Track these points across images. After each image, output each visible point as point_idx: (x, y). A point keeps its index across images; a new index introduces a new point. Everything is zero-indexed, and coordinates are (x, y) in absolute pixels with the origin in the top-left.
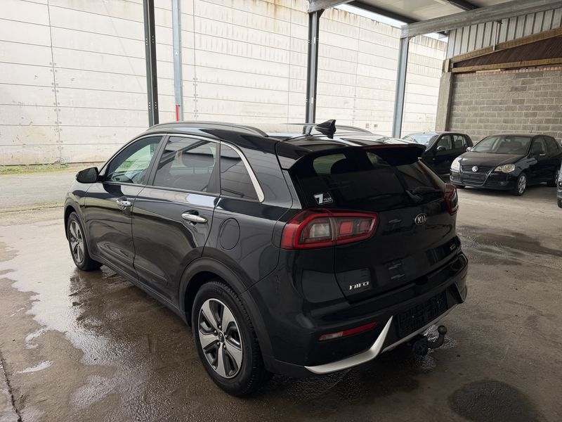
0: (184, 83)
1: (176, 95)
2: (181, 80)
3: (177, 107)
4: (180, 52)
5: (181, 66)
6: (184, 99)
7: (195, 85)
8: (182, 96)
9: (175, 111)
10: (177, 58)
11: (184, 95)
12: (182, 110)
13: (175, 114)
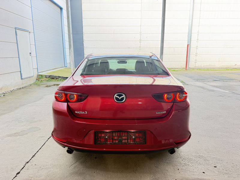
0: (192, 35)
1: (188, 40)
2: (191, 33)
3: (188, 45)
4: (192, 21)
5: (192, 27)
6: (192, 41)
7: (198, 35)
8: (191, 40)
9: (187, 47)
10: (191, 24)
11: (192, 39)
12: (190, 46)
13: (186, 48)
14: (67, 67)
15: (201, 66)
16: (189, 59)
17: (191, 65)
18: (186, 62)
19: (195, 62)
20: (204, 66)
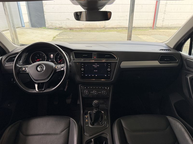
3: (157, 2)
12: (159, 3)
13: (155, 5)
14: (24, 27)
15: (168, 25)
16: (157, 17)
17: (159, 23)
18: (153, 20)
19: (163, 21)
20: (171, 25)
